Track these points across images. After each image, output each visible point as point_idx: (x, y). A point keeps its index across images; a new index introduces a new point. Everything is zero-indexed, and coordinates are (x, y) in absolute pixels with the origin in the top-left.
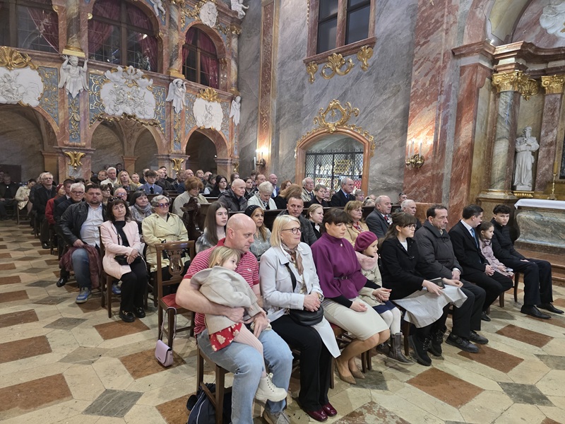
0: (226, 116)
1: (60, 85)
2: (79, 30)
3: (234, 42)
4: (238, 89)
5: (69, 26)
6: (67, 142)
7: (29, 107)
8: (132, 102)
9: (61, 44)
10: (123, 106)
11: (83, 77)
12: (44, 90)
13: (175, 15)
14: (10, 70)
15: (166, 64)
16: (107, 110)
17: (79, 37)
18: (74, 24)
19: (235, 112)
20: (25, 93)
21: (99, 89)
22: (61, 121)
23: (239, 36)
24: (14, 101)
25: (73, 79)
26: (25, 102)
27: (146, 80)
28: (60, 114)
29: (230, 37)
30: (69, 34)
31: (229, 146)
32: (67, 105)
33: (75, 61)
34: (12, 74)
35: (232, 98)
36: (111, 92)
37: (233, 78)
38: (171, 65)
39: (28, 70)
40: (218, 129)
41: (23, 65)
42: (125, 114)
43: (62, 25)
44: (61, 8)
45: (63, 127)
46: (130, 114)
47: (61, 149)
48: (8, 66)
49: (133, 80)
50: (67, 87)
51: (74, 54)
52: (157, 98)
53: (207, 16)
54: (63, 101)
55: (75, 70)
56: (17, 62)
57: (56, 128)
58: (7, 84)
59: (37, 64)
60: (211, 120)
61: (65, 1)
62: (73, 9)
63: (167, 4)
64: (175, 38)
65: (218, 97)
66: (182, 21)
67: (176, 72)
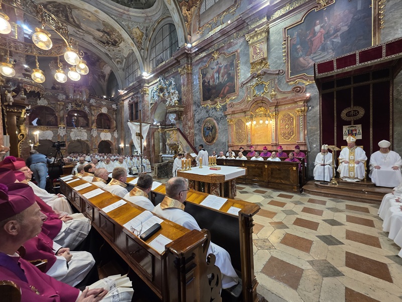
0: (112, 136)
1: (58, 134)
2: (63, 119)
3: (114, 116)
4: (117, 128)
7: (49, 140)
8: (80, 136)
9: (58, 124)
10: (77, 137)
11: (65, 131)
12: (54, 136)
13: (93, 113)
15: (90, 125)
16: (73, 139)
17: (64, 121)
18: (62, 119)
19: (116, 135)
20: (48, 137)
21: (70, 134)
23: (116, 114)
24: (45, 139)
25: (62, 132)
26: (48, 139)
27: (84, 130)
29: (113, 114)
30: (61, 121)
31: (114, 144)
33: (62, 127)
34: (44, 132)
35: (114, 131)
36: (73, 134)
37: (115, 125)
38: (92, 125)
39: (49, 131)
40: (110, 140)
41: (47, 130)
42: (78, 139)
43: (59, 119)
44: (58, 115)
48: (43, 130)
49: (80, 130)
50: (60, 134)
51: (62, 126)
52: (88, 134)
53: (104, 110)
54: (59, 138)
55: (62, 130)
58: (43, 135)
59: (52, 129)
60: (107, 138)
61: (59, 113)
62: (62, 115)
63: (90, 110)
64: (93, 118)
65: (109, 131)
66: (95, 113)
67: (94, 126)
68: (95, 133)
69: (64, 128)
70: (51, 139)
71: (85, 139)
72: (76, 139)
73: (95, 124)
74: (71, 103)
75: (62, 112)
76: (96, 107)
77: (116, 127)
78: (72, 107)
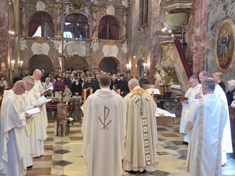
0: (120, 51)
1: (54, 47)
2: (60, 28)
3: (125, 18)
5: (58, 27)
6: (55, 66)
8: (77, 50)
10: (74, 52)
12: (50, 50)
13: (94, 16)
14: (41, 44)
15: (91, 34)
17: (60, 31)
19: (125, 49)
20: (45, 51)
22: (54, 59)
24: (42, 54)
25: (58, 45)
26: (44, 54)
27: (83, 42)
28: (54, 57)
30: (57, 30)
31: (121, 63)
32: (56, 54)
36: (70, 48)
38: (93, 34)
39: (46, 43)
40: (115, 56)
42: (75, 55)
43: (55, 27)
44: (55, 22)
45: (54, 61)
46: (77, 55)
47: (54, 68)
48: (40, 43)
49: (78, 43)
50: (56, 48)
51: (58, 37)
52: (87, 48)
53: (110, 11)
54: (55, 53)
56: (43, 41)
57: (53, 61)
58: (40, 49)
59: (48, 41)
60: (111, 53)
61: (56, 19)
62: (59, 22)
63: (91, 12)
64: (95, 24)
65: (115, 43)
66: (98, 16)
67: (95, 37)
68: (95, 46)
70: (46, 53)
71: (83, 55)
72: (73, 54)
73: (96, 33)
74: (69, 4)
75: (59, 18)
76: (99, 7)
77: (127, 36)
78: (70, 9)
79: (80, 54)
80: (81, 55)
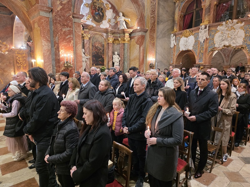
1: (199, 39)
2: (210, 12)
5: (205, 12)
7: (190, 50)
8: (230, 39)
10: (224, 42)
11: (207, 33)
12: (195, 43)
20: (190, 45)
21: (214, 36)
22: (198, 54)
24: (187, 49)
25: (202, 35)
27: (239, 24)
28: (198, 51)
34: (187, 39)
36: (219, 37)
39: (191, 36)
46: (228, 45)
49: (231, 27)
55: (203, 31)
58: (186, 43)
59: (194, 33)
61: (205, 2)
69: (205, 28)
70: (191, 48)
71: (238, 45)
72: (223, 45)
79: (233, 43)
80: (235, 45)
